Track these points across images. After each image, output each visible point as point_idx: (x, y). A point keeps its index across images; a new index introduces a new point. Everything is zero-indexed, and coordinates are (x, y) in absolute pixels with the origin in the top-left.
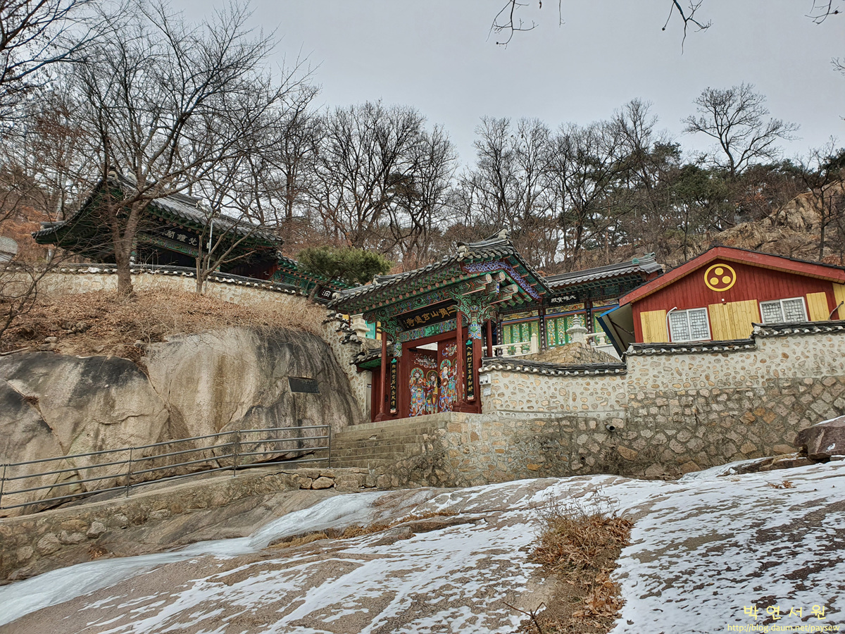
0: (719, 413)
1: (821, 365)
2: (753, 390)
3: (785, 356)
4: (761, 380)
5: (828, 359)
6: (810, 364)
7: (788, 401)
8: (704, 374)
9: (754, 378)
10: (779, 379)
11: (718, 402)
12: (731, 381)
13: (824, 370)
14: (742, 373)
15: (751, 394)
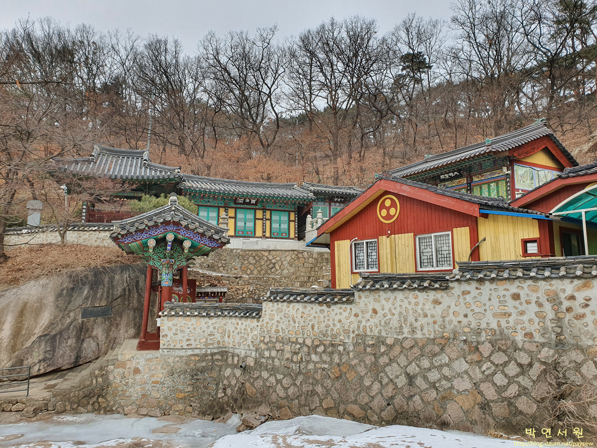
0: (315, 363)
1: (403, 325)
2: (344, 344)
3: (375, 312)
4: (352, 335)
5: (411, 319)
6: (395, 323)
7: (369, 360)
8: (311, 323)
9: (347, 332)
10: (366, 336)
11: (316, 353)
12: (329, 333)
13: (406, 330)
14: (338, 325)
15: (341, 348)
